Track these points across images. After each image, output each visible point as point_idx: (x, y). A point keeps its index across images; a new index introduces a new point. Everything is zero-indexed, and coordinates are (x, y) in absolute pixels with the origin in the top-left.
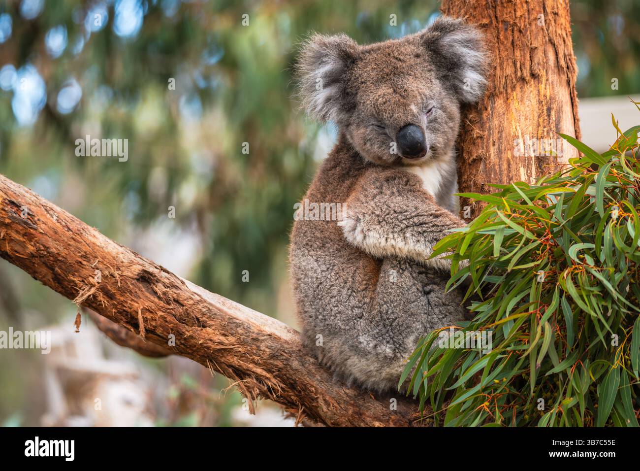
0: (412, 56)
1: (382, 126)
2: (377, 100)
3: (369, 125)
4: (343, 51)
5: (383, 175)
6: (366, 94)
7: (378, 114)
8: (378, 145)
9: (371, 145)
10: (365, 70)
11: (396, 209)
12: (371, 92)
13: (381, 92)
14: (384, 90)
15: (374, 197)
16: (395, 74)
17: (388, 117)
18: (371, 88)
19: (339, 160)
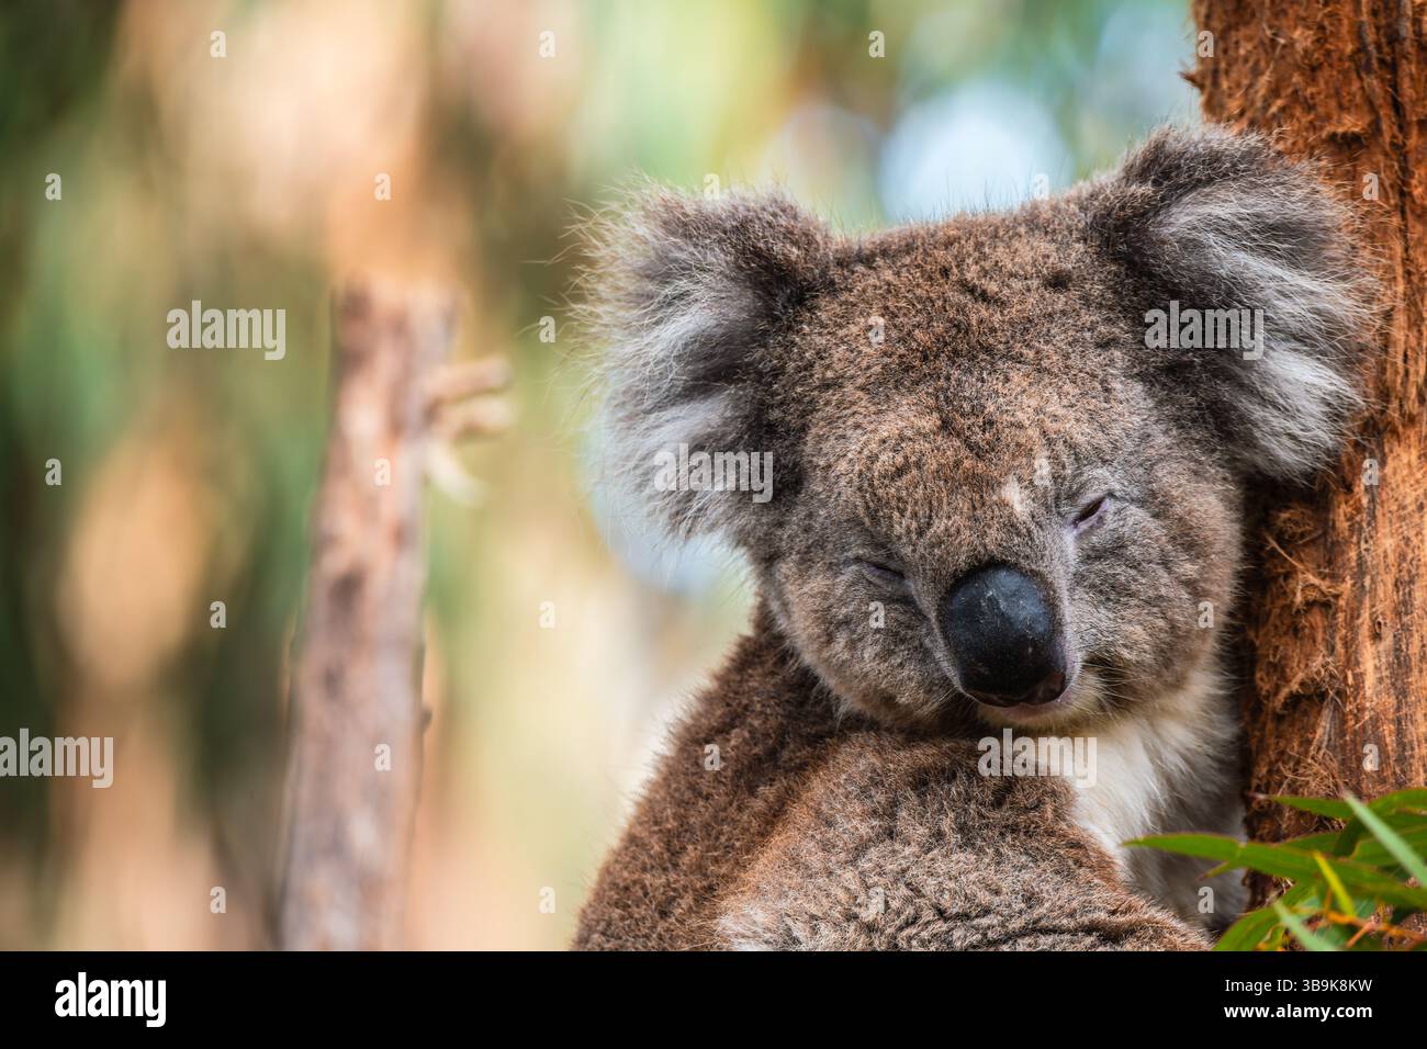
0: (1035, 283)
1: (893, 565)
2: (873, 458)
3: (847, 563)
4: (757, 253)
5: (907, 759)
6: (840, 432)
7: (874, 519)
8: (878, 648)
9: (852, 645)
10: (841, 333)
11: (946, 900)
12: (857, 426)
13: (889, 427)
14: (907, 416)
15: (861, 849)
16: (956, 352)
17: (909, 531)
18: (855, 408)
19: (745, 702)
